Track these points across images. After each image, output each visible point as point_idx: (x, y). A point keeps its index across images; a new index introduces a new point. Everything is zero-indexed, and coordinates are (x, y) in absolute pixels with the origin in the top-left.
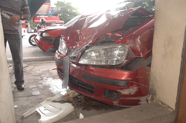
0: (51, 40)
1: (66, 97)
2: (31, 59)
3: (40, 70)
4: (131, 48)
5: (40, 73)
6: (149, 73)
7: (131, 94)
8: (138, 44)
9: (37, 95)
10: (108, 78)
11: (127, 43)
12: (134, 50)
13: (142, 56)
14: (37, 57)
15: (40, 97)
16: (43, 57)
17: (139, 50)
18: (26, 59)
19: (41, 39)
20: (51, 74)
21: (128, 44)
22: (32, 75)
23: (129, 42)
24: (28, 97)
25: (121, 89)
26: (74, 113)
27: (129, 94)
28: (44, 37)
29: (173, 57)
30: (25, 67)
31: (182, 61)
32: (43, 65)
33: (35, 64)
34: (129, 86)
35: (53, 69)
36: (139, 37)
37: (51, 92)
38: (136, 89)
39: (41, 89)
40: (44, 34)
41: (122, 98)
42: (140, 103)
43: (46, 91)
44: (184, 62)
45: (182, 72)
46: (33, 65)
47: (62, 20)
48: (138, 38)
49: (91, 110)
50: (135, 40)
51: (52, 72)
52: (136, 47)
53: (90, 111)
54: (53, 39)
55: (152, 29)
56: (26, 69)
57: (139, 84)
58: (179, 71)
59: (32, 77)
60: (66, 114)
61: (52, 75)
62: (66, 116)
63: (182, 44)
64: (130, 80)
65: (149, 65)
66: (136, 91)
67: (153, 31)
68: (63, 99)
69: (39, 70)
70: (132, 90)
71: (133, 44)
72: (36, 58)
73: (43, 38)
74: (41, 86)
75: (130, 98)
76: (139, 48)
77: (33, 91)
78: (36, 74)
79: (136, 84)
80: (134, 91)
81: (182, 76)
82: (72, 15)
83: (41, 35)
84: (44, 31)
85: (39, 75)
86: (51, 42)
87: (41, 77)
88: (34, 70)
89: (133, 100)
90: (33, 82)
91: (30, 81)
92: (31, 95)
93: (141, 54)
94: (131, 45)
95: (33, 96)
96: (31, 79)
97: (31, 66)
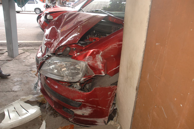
1: (42, 97)
2: (32, 43)
4: (89, 65)
5: (32, 63)
7: (85, 115)
8: (99, 61)
9: (16, 91)
10: (62, 95)
11: (84, 60)
12: (93, 68)
13: (104, 75)
15: (17, 93)
17: (100, 67)
18: (27, 43)
19: (45, 22)
22: (24, 64)
23: (87, 58)
24: (7, 92)
25: (74, 109)
26: (40, 118)
27: (82, 115)
30: (21, 54)
33: (32, 50)
34: (82, 108)
36: (101, 53)
38: (90, 111)
39: (24, 84)
40: (48, 16)
41: (76, 117)
42: (96, 124)
43: (27, 86)
49: (58, 117)
50: (95, 56)
52: (95, 64)
53: (56, 118)
55: (120, 43)
56: (22, 55)
57: (94, 106)
59: (23, 67)
60: (30, 119)
62: (30, 121)
64: (82, 102)
66: (90, 112)
68: (37, 100)
70: (85, 111)
71: (93, 60)
72: (38, 42)
73: (47, 21)
74: (25, 79)
75: (84, 118)
76: (100, 65)
77: (15, 86)
78: (29, 64)
79: (90, 106)
80: (88, 113)
84: (48, 12)
87: (31, 68)
88: (28, 58)
89: (88, 120)
90: (21, 74)
91: (19, 72)
92: (11, 90)
93: (102, 72)
94: (89, 61)
95: (11, 91)
96: (20, 70)
97: (28, 53)
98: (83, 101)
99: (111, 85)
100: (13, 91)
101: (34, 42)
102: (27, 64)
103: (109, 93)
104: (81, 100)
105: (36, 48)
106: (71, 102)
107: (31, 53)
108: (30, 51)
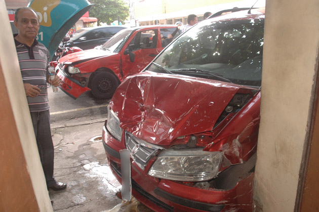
0: (84, 79)
3: (75, 142)
4: (225, 155)
5: (76, 152)
6: (251, 185)
8: (236, 147)
9: (82, 204)
10: (194, 200)
11: (220, 149)
12: (230, 157)
13: (242, 163)
14: (64, 112)
15: (87, 207)
16: (73, 110)
17: (238, 154)
19: (66, 78)
20: (94, 151)
21: (221, 151)
22: (64, 157)
23: (223, 147)
24: (68, 208)
28: (71, 74)
29: (287, 171)
31: (299, 181)
32: (78, 131)
33: (63, 129)
34: (225, 211)
35: (95, 139)
36: (238, 137)
37: (102, 196)
39: (86, 189)
40: (71, 69)
43: (94, 192)
44: (302, 182)
45: (300, 195)
46: (61, 131)
47: (94, 16)
48: (236, 138)
50: (232, 141)
51: (94, 147)
52: (233, 152)
54: (88, 77)
55: (257, 119)
57: (238, 206)
58: (295, 192)
59: (65, 161)
61: (95, 153)
63: (300, 159)
64: (226, 203)
65: (253, 170)
67: (259, 121)
69: (73, 143)
71: (229, 148)
72: (63, 114)
73: (70, 76)
74: (83, 181)
76: (238, 152)
77: (74, 195)
78: (71, 155)
79: (234, 207)
81: (299, 200)
82: (110, 6)
83: (66, 70)
84: (71, 63)
85: (76, 156)
86: (84, 82)
87: (80, 161)
88: (64, 143)
90: (70, 174)
91: (64, 171)
92: (72, 204)
93: (241, 160)
94: (226, 150)
95: (75, 205)
96: (64, 167)
97: (58, 135)
98: (227, 201)
99: (249, 172)
100: (78, 205)
101: (56, 114)
102: (68, 156)
103: (250, 184)
104: (224, 202)
105: (68, 125)
106: (211, 207)
107: (63, 135)
108: (60, 131)
